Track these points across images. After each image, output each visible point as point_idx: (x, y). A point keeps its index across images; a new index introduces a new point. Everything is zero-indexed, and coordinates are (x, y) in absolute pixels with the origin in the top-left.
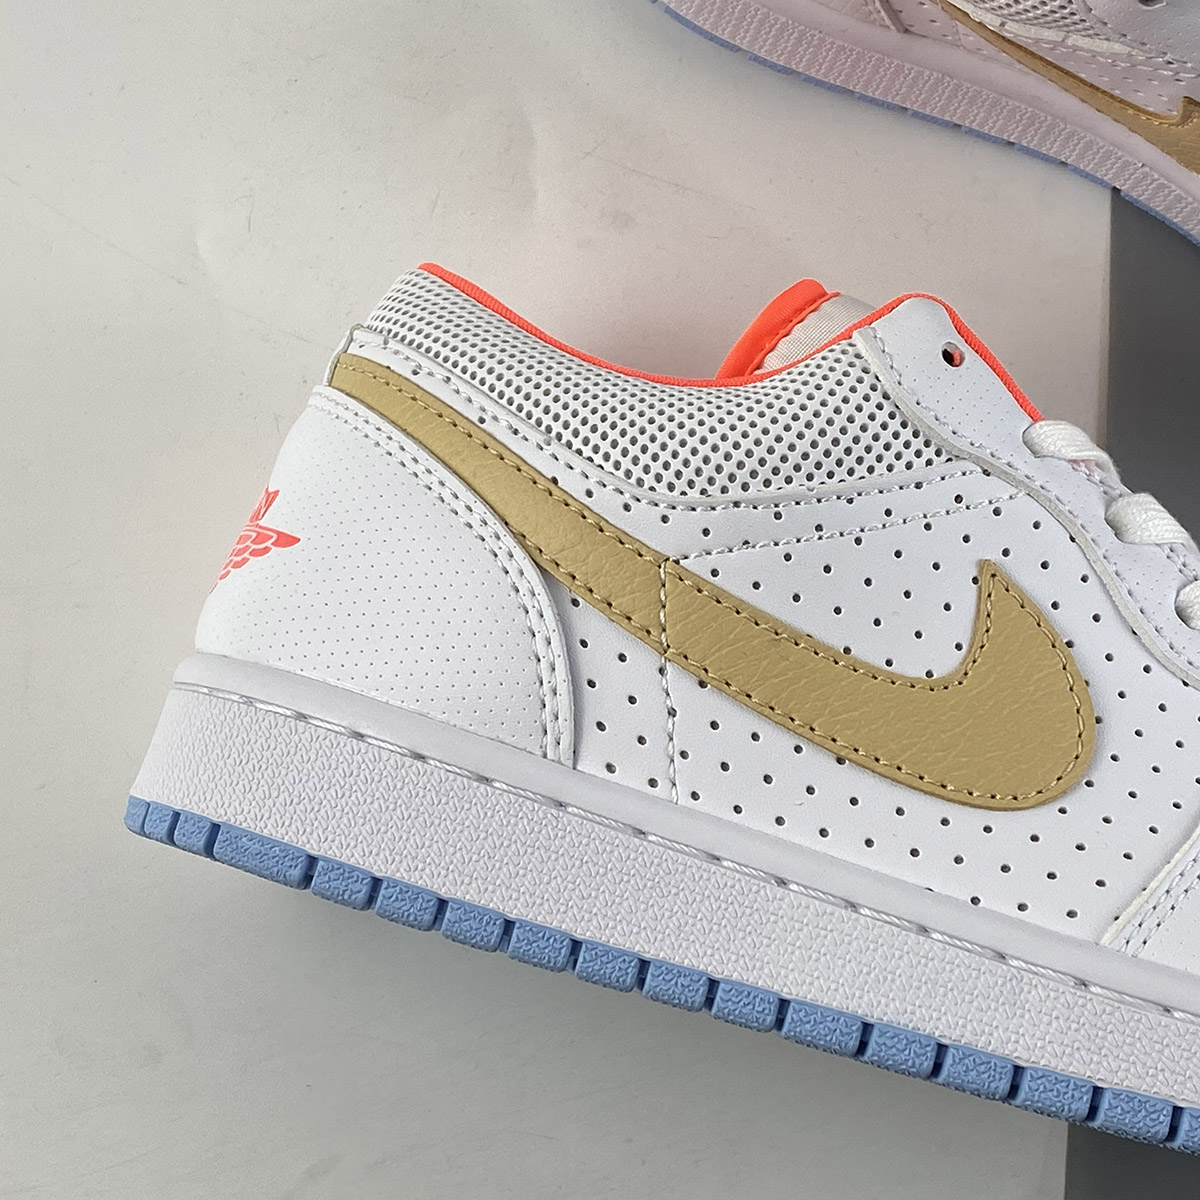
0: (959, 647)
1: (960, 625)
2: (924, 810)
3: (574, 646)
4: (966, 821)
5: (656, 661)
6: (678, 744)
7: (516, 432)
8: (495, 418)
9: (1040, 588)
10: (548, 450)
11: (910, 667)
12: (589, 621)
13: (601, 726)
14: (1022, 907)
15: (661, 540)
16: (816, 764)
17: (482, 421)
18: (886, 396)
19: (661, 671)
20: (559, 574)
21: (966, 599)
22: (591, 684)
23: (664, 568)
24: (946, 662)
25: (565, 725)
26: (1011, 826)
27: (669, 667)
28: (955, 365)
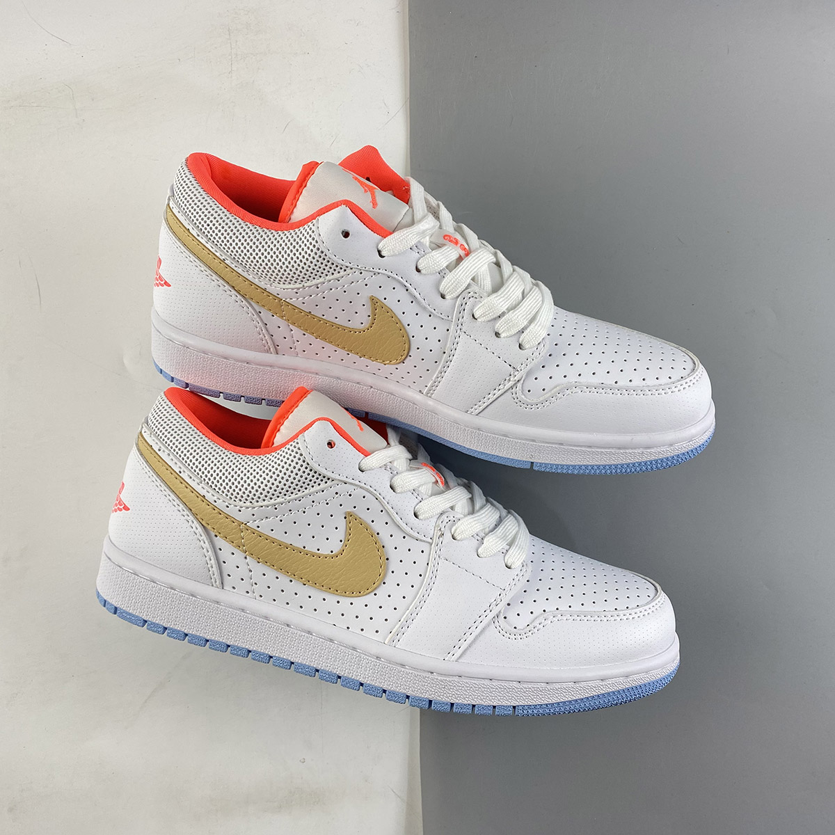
0: (341, 541)
1: (341, 534)
2: (331, 599)
3: (216, 550)
4: (345, 601)
5: (245, 555)
6: (253, 581)
7: (191, 478)
8: (184, 472)
9: (366, 517)
10: (202, 485)
11: (325, 551)
12: (220, 542)
13: (229, 575)
14: (362, 630)
15: (240, 517)
16: (296, 586)
17: (180, 472)
18: (308, 464)
19: (246, 558)
20: (209, 527)
21: (342, 524)
22: (224, 562)
23: (242, 526)
24: (337, 547)
25: (217, 576)
26: (359, 602)
27: (248, 557)
28: (332, 447)
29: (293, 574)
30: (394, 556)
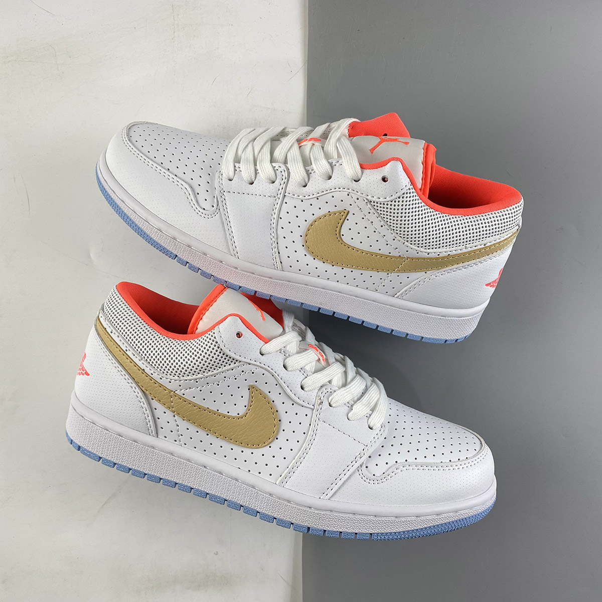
0: (245, 406)
1: (245, 401)
2: (237, 449)
3: (152, 410)
4: (248, 451)
5: (173, 414)
6: (180, 433)
7: (134, 355)
8: (129, 350)
9: (265, 389)
10: (142, 361)
11: (233, 413)
12: (155, 404)
13: (162, 428)
14: (260, 473)
15: (170, 387)
16: (211, 438)
17: (126, 350)
19: (174, 416)
20: (147, 392)
21: (246, 393)
22: (159, 419)
23: (172, 394)
24: (242, 410)
25: (153, 428)
26: (258, 452)
27: (176, 416)
28: (240, 337)
29: (209, 430)
30: (285, 418)
